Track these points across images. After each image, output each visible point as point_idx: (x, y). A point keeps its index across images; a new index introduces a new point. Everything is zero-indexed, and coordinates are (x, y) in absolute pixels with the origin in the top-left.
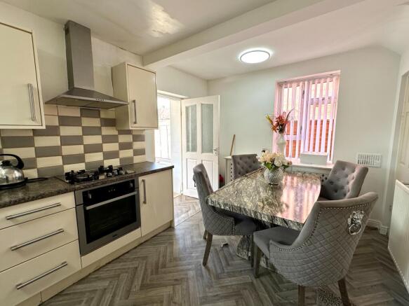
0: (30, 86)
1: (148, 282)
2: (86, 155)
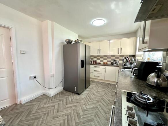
1: (52, 107)
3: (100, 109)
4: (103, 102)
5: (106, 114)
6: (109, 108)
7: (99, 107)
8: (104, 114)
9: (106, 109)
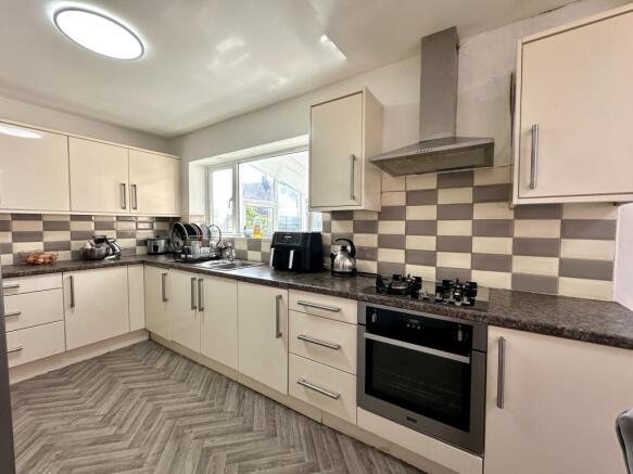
0: (354, 158)
2: (438, 253)
3: (219, 441)
4: (195, 420)
5: (250, 430)
6: (231, 412)
7: (207, 443)
8: (248, 437)
9: (232, 424)
